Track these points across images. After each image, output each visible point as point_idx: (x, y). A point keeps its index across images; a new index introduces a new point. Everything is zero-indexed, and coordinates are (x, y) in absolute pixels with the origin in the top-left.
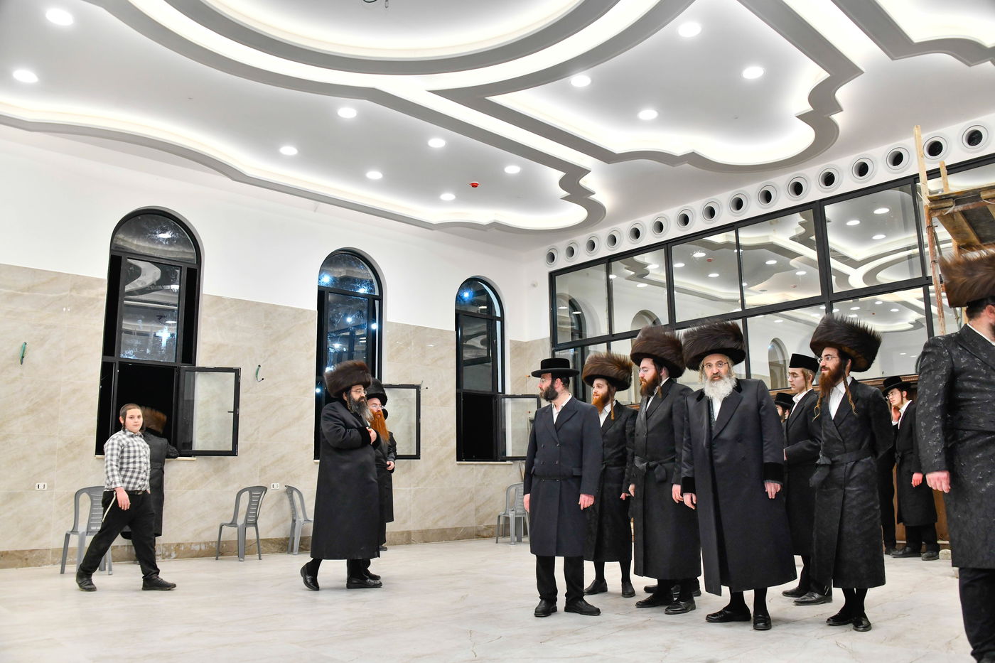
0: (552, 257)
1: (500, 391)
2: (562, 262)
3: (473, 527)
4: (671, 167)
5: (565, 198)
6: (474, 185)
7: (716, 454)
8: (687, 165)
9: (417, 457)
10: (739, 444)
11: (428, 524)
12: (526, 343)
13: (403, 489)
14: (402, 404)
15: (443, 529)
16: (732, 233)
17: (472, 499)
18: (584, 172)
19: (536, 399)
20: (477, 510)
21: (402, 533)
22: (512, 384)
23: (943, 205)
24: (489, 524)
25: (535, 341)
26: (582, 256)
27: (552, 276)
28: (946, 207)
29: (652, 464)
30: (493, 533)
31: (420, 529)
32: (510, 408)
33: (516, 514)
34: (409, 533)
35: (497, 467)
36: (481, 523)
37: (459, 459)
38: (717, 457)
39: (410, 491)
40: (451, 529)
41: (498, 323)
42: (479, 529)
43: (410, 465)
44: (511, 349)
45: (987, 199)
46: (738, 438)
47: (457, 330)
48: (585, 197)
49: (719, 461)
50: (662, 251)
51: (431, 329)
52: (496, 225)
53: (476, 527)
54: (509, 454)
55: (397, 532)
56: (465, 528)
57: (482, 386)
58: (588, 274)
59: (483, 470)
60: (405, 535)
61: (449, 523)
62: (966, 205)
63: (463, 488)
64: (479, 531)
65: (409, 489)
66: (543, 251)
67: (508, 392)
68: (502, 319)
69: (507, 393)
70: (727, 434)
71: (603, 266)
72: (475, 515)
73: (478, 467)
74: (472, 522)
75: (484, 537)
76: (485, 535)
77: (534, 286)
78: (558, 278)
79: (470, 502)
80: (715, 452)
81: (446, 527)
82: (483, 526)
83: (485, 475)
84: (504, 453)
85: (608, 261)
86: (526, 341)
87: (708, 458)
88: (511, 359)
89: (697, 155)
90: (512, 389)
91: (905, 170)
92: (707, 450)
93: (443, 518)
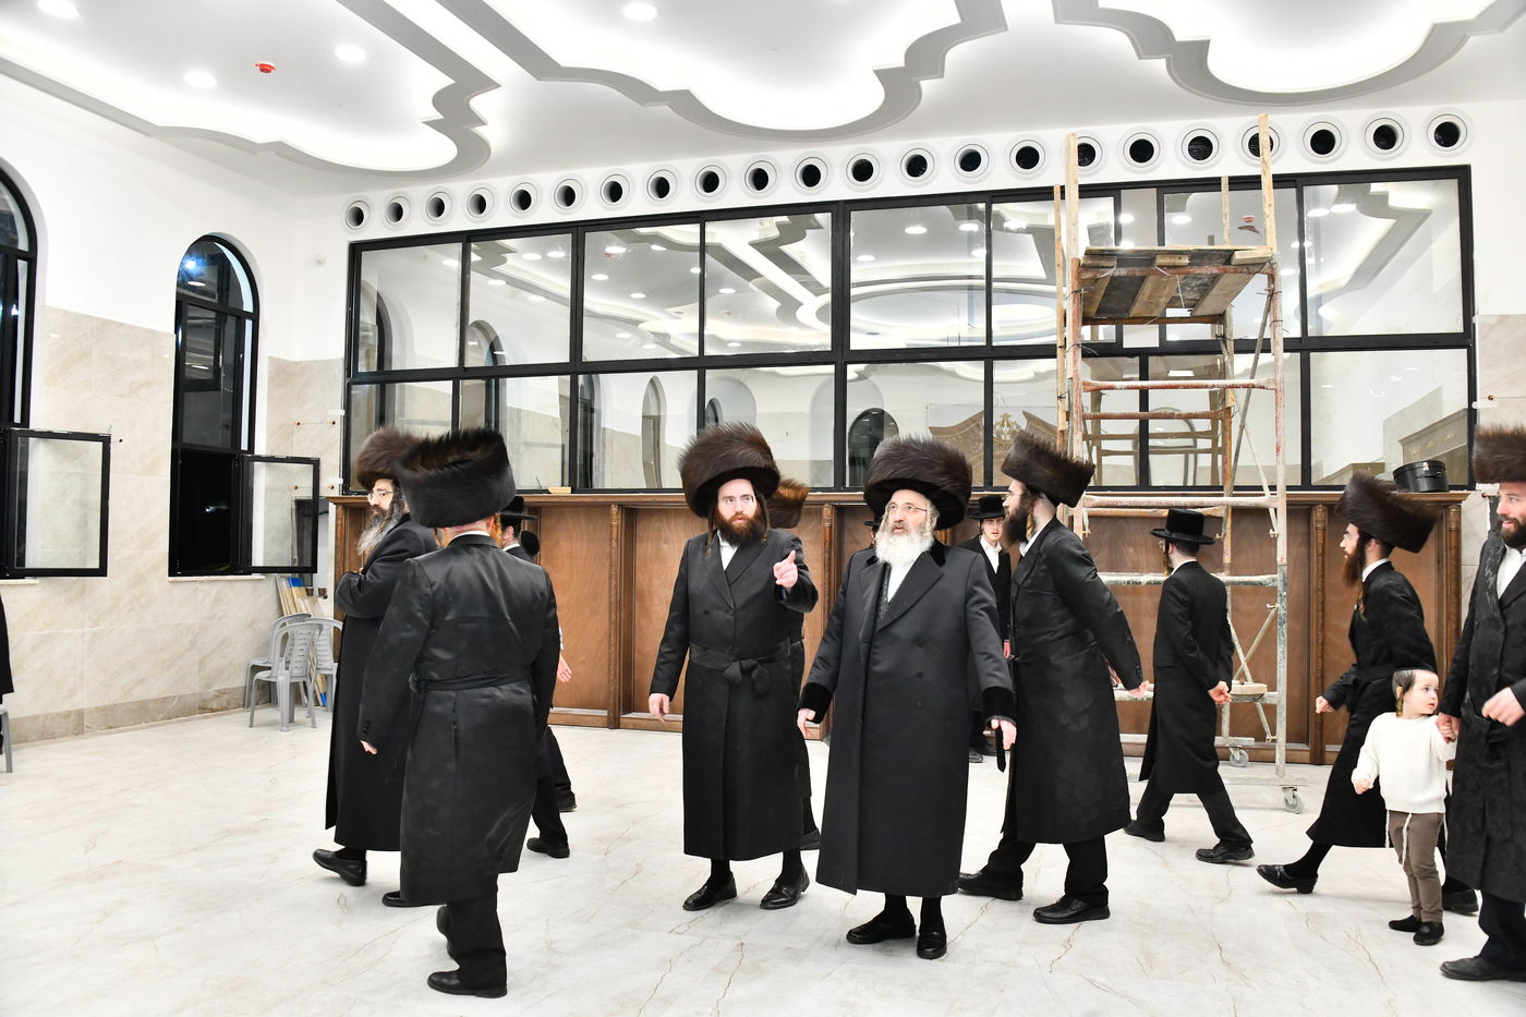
0: (358, 217)
1: (244, 446)
2: (377, 227)
3: (193, 695)
4: (638, 106)
5: (432, 124)
6: (265, 69)
7: (876, 657)
8: (666, 107)
9: (101, 571)
10: (920, 649)
11: (114, 696)
12: (296, 363)
13: (70, 631)
14: (70, 470)
15: (142, 701)
16: (695, 228)
17: (193, 644)
18: (486, 84)
19: (312, 466)
20: (202, 662)
21: (67, 715)
22: (270, 436)
23: (1103, 263)
24: (223, 687)
25: (315, 362)
26: (417, 222)
27: (356, 251)
28: (1103, 267)
29: (747, 663)
30: (228, 702)
31: (99, 704)
32: (262, 477)
33: (291, 677)
34: (80, 714)
35: (238, 585)
36: (208, 686)
37: (172, 573)
38: (876, 663)
39: (83, 635)
40: (156, 700)
41: (249, 323)
42: (205, 697)
43: (84, 585)
44: (269, 372)
45: (1161, 267)
46: (919, 641)
47: (176, 332)
48: (465, 127)
49: (878, 668)
50: (568, 237)
51: (132, 328)
52: (281, 150)
53: (200, 694)
54: (258, 559)
55: (58, 714)
56: (180, 697)
57: (213, 439)
58: (425, 257)
59: (214, 592)
60: (72, 717)
61: (154, 690)
62: (1131, 269)
63: (180, 624)
64: (205, 701)
65: (80, 631)
66: (343, 202)
67: (260, 450)
68: (255, 317)
69: (257, 453)
70: (903, 630)
71: (457, 247)
72: (199, 671)
73: (207, 587)
74: (192, 687)
75: (212, 710)
76: (215, 706)
77: (319, 263)
78: (366, 256)
79: (191, 649)
80: (875, 654)
81: (146, 698)
82: (211, 692)
83: (217, 600)
84: (249, 559)
85: (467, 238)
86: (296, 360)
87: (863, 659)
88: (270, 393)
89: (691, 94)
90: (268, 446)
91: (980, 181)
92: (863, 646)
93: (142, 681)
